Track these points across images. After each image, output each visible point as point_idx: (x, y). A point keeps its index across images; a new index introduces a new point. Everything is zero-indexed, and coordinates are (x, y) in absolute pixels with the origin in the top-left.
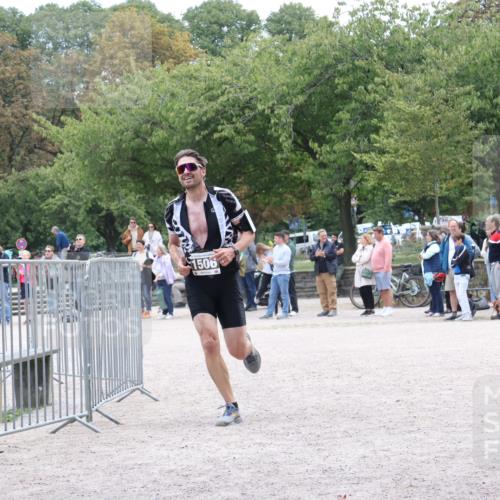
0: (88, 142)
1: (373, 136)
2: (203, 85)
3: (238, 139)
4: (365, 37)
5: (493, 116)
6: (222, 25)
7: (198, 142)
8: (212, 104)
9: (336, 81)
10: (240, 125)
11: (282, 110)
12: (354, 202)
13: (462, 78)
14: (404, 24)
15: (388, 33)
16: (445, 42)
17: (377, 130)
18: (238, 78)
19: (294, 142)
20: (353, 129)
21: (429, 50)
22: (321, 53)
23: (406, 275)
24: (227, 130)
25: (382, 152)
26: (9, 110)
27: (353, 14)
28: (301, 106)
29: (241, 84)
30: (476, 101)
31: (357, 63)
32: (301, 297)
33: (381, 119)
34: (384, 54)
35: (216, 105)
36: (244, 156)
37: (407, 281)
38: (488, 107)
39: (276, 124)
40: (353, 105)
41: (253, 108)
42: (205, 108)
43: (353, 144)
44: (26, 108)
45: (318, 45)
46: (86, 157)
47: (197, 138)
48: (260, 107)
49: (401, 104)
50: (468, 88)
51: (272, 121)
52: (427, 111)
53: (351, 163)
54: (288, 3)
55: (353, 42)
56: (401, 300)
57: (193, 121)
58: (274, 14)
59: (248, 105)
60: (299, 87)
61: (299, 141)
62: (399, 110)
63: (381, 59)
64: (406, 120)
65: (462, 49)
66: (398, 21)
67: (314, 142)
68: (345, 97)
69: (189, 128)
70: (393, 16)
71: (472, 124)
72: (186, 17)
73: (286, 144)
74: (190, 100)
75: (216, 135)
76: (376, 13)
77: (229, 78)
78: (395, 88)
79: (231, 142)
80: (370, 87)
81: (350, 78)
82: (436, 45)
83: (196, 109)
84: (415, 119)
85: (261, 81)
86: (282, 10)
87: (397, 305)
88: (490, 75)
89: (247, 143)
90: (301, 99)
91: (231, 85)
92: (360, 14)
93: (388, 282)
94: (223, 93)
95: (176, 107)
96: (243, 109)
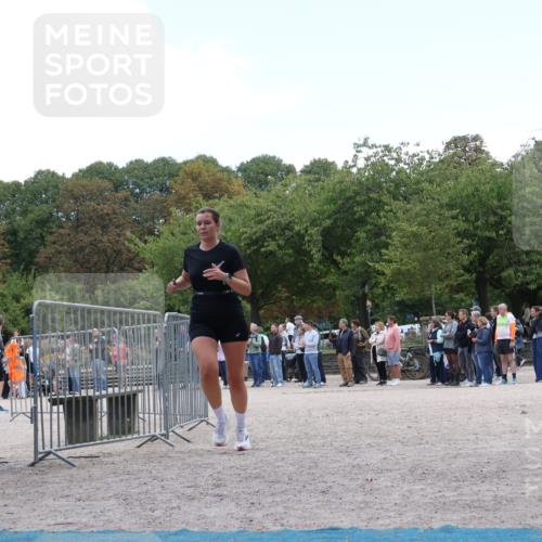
0: (165, 255)
1: (383, 251)
2: (253, 212)
3: (280, 253)
4: (377, 176)
5: (475, 235)
6: (267, 175)
7: (249, 255)
8: (260, 226)
9: (355, 209)
10: (281, 242)
11: (313, 231)
12: (369, 303)
13: (451, 206)
14: (406, 167)
15: (394, 173)
16: (438, 180)
17: (386, 246)
18: (280, 207)
19: (323, 255)
20: (368, 245)
21: (425, 185)
22: (343, 187)
23: (410, 354)
24: (271, 246)
25: (390, 261)
26: (106, 237)
27: (367, 159)
28: (329, 228)
29: (282, 211)
30: (462, 224)
31: (371, 195)
32: (328, 373)
33: (390, 237)
34: (392, 189)
35: (263, 227)
36: (284, 266)
37: (411, 359)
38: (471, 228)
39: (309, 241)
40: (369, 227)
41: (291, 229)
42: (254, 230)
43: (368, 256)
44: (119, 235)
45: (341, 182)
46: (164, 266)
47: (248, 252)
48: (297, 228)
49: (405, 225)
50: (455, 212)
51: (306, 239)
52: (424, 230)
53: (366, 271)
54: (317, 158)
55: (368, 179)
56: (407, 374)
57: (245, 239)
58: (306, 167)
59: (288, 227)
60: (327, 213)
61: (327, 254)
62: (402, 230)
63: (389, 192)
64: (408, 237)
65: (451, 183)
66: (402, 165)
67: (337, 255)
68: (362, 221)
69: (242, 244)
70: (398, 160)
71: (459, 239)
72: (240, 169)
73: (316, 256)
74: (244, 223)
75: (263, 250)
76: (385, 158)
77: (274, 207)
78: (400, 214)
79: (275, 255)
80: (382, 214)
81: (366, 207)
82: (431, 182)
83: (248, 230)
84: (415, 235)
85: (298, 209)
86: (311, 164)
87: (402, 379)
88: (472, 205)
89: (287, 255)
90: (328, 223)
91: (275, 212)
92: (373, 159)
93: (396, 360)
94: (268, 218)
95: (233, 228)
96: (283, 230)
